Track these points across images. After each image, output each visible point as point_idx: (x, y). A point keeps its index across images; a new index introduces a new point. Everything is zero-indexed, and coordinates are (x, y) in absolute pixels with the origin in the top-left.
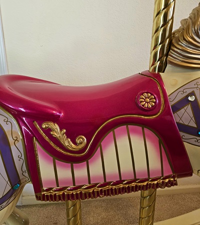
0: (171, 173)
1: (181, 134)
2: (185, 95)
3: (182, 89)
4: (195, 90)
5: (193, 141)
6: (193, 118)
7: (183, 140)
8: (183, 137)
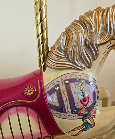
0: (47, 135)
1: (52, 110)
2: (54, 86)
3: (52, 82)
4: (60, 83)
5: (58, 115)
6: (57, 101)
7: (53, 114)
8: (52, 112)
